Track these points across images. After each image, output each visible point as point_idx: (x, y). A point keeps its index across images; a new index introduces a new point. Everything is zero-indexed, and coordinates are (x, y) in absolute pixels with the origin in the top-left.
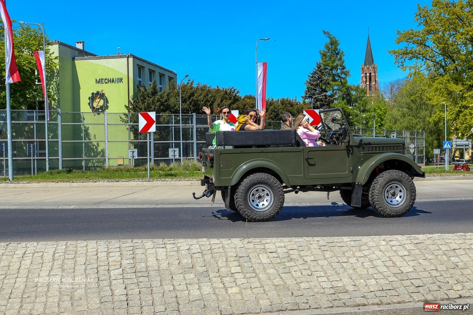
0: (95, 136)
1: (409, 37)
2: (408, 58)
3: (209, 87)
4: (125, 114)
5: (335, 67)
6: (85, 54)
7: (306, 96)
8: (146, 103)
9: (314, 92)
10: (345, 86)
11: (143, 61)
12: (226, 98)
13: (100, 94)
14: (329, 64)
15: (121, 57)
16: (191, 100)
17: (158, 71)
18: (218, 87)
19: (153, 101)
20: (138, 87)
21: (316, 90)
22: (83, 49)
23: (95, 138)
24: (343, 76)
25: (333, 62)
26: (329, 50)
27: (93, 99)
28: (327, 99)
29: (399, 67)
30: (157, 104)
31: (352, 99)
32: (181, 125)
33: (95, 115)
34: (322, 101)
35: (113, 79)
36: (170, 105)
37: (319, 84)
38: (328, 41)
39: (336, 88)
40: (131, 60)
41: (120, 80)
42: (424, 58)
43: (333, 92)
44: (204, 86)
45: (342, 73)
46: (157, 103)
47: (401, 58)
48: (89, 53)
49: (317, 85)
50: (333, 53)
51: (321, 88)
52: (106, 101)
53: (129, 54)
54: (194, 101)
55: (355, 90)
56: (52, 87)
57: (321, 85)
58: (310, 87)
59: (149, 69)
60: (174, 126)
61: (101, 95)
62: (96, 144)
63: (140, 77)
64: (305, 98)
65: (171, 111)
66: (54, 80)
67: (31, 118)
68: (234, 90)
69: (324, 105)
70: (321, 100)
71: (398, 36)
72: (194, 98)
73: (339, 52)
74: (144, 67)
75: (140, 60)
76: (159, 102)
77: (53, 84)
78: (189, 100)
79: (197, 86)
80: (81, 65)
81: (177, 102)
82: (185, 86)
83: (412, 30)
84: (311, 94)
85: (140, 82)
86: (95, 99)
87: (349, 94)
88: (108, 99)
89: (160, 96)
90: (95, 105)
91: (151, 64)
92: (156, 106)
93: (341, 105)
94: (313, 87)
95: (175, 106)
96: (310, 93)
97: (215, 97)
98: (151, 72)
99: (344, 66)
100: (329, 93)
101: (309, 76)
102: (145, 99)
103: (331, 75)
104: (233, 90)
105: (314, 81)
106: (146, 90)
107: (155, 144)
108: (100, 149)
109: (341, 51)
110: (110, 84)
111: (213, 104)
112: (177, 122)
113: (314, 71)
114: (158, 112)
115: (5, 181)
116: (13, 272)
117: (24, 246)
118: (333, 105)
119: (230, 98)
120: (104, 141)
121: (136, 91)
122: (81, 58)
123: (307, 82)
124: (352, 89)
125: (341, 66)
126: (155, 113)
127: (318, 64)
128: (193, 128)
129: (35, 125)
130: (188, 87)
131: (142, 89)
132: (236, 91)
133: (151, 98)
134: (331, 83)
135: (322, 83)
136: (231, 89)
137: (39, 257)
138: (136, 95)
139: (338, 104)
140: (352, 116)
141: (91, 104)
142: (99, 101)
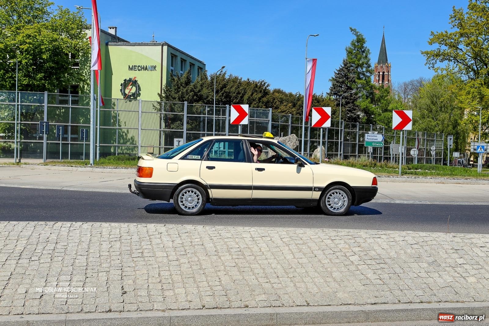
0: (125, 123)
1: (442, 39)
2: (439, 60)
3: (240, 80)
4: (158, 103)
5: (361, 65)
6: (118, 40)
7: (331, 93)
8: (180, 93)
9: (340, 89)
10: (370, 85)
11: (176, 50)
12: (257, 91)
13: (133, 81)
14: (355, 61)
15: (155, 45)
16: (223, 92)
17: (189, 60)
18: (248, 80)
19: (187, 90)
20: (171, 76)
21: (341, 87)
22: (116, 35)
23: (125, 125)
24: (368, 74)
25: (359, 60)
26: (355, 48)
27: (125, 86)
28: (352, 96)
29: (429, 68)
30: (191, 94)
31: (375, 99)
32: (214, 116)
33: (126, 102)
34: (348, 99)
35: (146, 66)
36: (202, 95)
37: (345, 81)
38: (355, 38)
39: (359, 86)
40: (165, 48)
41: (155, 67)
42: (456, 61)
43: (357, 90)
44: (235, 78)
45: (367, 71)
47: (433, 60)
48: (121, 39)
49: (343, 82)
50: (358, 50)
51: (347, 86)
52: (139, 88)
53: (164, 42)
54: (226, 93)
55: (379, 89)
56: (86, 72)
57: (347, 82)
58: (336, 84)
59: (181, 58)
60: (207, 117)
61: (134, 83)
62: (126, 132)
63: (172, 66)
64: (330, 94)
65: (204, 102)
66: (88, 65)
67: (66, 102)
68: (265, 83)
69: (349, 103)
70: (346, 98)
71: (432, 37)
72: (227, 89)
73: (364, 50)
74: (177, 56)
75: (173, 48)
76: (192, 92)
77: (87, 69)
78: (222, 91)
79: (229, 77)
80: (114, 50)
81: (209, 93)
82: (217, 76)
83: (446, 32)
84: (337, 91)
85: (172, 71)
86: (128, 86)
87: (372, 93)
88: (140, 86)
89: (194, 86)
90: (127, 91)
91: (183, 53)
92: (190, 96)
93: (365, 104)
94: (339, 84)
95: (208, 97)
96: (335, 90)
97: (245, 89)
98: (183, 61)
99: (369, 65)
100: (353, 91)
101: (335, 73)
102: (179, 88)
103: (356, 72)
104: (263, 83)
105: (340, 79)
106: (179, 79)
107: (187, 133)
108: (129, 136)
109: (367, 50)
110: (143, 72)
111: (243, 97)
112: (210, 112)
113: (340, 68)
114: (191, 102)
115: (86, 165)
116: (259, 254)
117: (243, 230)
118: (357, 103)
119: (261, 92)
120: (137, 129)
121: (169, 80)
122: (114, 43)
123: (333, 78)
124: (375, 88)
125: (366, 64)
126: (248, 105)
127: (344, 61)
128: (225, 120)
129: (70, 109)
130: (220, 78)
131: (176, 79)
132: (266, 84)
133: (185, 88)
134: (357, 80)
135: (349, 80)
136: (262, 82)
137: (270, 241)
138: (168, 84)
139: (362, 103)
140: (374, 115)
141: (123, 91)
142: (132, 88)
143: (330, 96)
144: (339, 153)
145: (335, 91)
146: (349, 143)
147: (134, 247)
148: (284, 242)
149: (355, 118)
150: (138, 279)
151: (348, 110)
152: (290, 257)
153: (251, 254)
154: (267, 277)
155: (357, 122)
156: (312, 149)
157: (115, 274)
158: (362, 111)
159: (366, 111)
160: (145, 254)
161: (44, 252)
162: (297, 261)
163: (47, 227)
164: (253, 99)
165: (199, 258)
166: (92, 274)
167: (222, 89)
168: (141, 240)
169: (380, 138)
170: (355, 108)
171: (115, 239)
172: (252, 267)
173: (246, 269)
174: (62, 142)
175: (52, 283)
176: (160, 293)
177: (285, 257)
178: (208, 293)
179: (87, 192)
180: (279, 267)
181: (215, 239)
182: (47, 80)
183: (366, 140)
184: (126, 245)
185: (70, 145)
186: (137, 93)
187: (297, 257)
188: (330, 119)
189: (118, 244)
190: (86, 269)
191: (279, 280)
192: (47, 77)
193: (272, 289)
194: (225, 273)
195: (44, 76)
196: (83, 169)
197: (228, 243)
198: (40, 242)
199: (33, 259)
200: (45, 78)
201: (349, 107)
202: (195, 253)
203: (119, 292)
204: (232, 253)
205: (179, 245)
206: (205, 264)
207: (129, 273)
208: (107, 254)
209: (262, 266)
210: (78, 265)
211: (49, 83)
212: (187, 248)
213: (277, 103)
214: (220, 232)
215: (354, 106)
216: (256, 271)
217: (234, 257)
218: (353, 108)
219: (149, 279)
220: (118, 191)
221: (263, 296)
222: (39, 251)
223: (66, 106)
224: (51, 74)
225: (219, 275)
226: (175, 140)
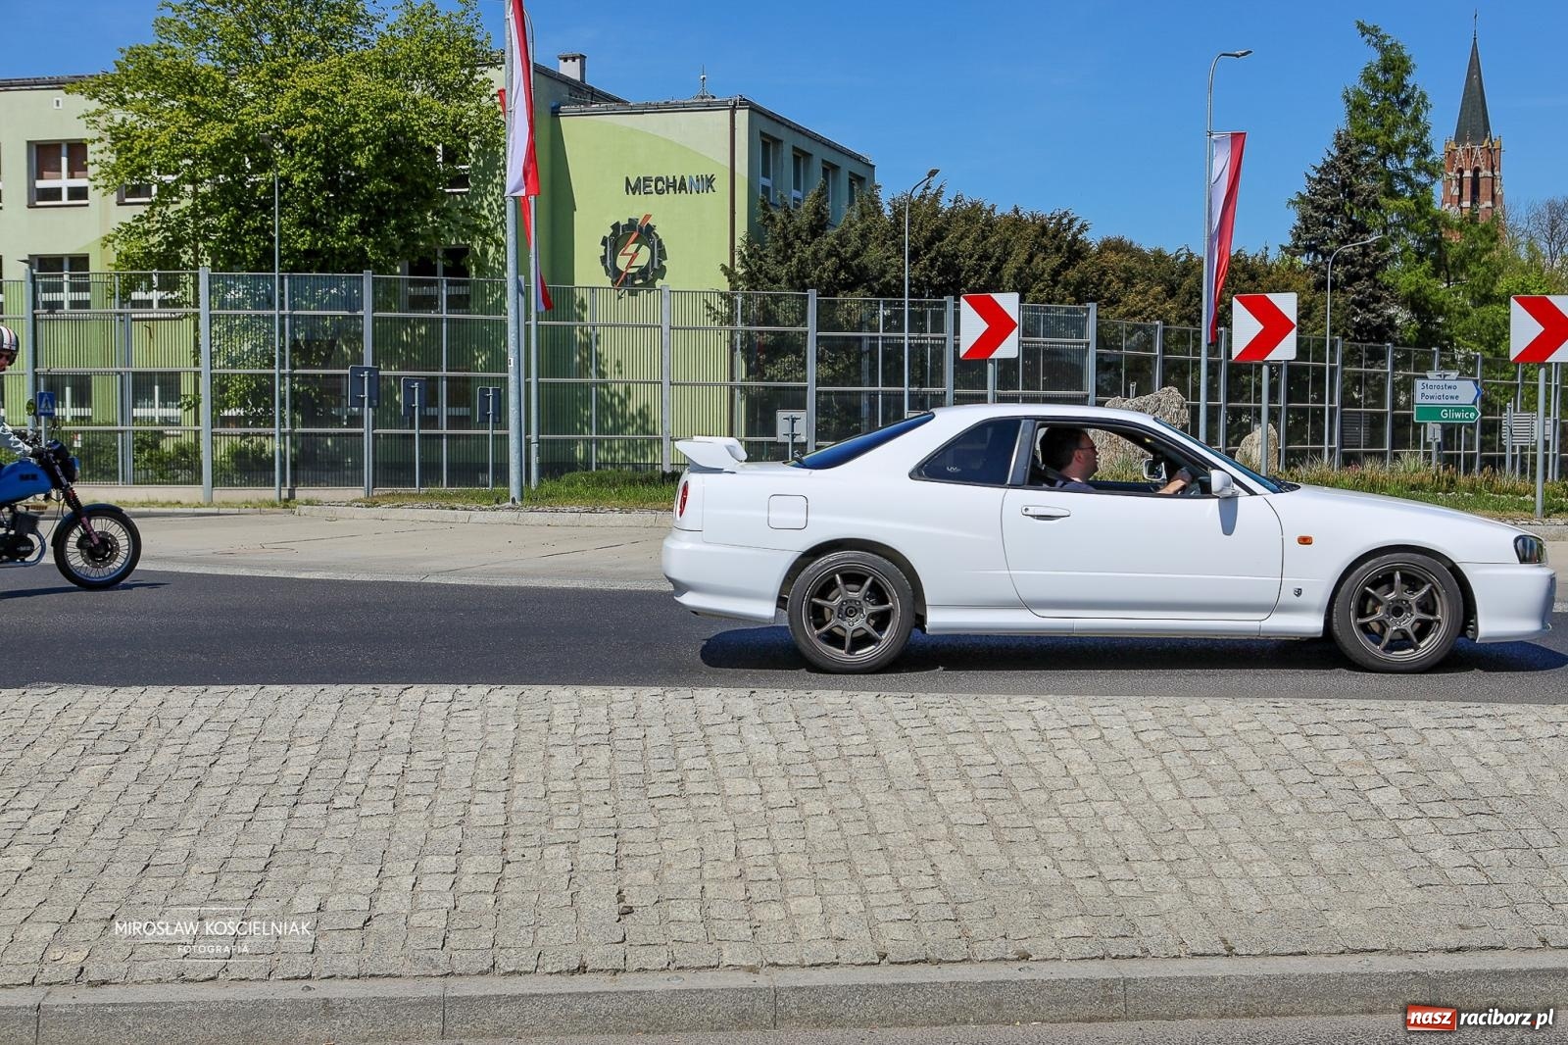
0: (619, 364)
3: (989, 212)
4: (723, 295)
5: (1397, 147)
6: (589, 96)
7: (1297, 247)
8: (795, 261)
9: (1325, 232)
10: (1428, 213)
11: (778, 122)
12: (1045, 247)
13: (640, 229)
14: (1377, 136)
15: (709, 107)
16: (933, 254)
17: (819, 154)
18: (1016, 211)
19: (815, 253)
20: (765, 207)
21: (1331, 225)
22: (583, 80)
23: (621, 372)
24: (1423, 178)
25: (1390, 133)
26: (1375, 90)
27: (616, 245)
28: (1368, 255)
30: (828, 264)
31: (1449, 261)
32: (906, 334)
33: (620, 298)
34: (1353, 263)
35: (683, 178)
36: (866, 267)
37: (1344, 204)
38: (1376, 57)
39: (1393, 218)
40: (743, 116)
41: (710, 181)
43: (1385, 232)
44: (974, 206)
45: (1419, 168)
46: (827, 260)
48: (599, 92)
49: (1336, 209)
50: (1388, 99)
51: (1350, 221)
52: (659, 252)
53: (738, 99)
54: (944, 257)
55: (1460, 227)
56: (490, 204)
57: (1351, 209)
58: (1311, 216)
59: (794, 148)
60: (883, 338)
61: (643, 232)
62: (622, 393)
63: (766, 174)
64: (1292, 251)
65: (870, 289)
66: (497, 180)
67: (430, 303)
68: (1071, 222)
69: (1357, 277)
70: (1348, 260)
72: (946, 246)
73: (1410, 97)
74: (781, 141)
75: (768, 117)
76: (834, 259)
77: (493, 193)
78: (929, 251)
79: (952, 205)
80: (579, 131)
81: (888, 258)
82: (913, 204)
84: (1315, 239)
85: (766, 190)
86: (625, 245)
87: (1436, 243)
88: (664, 243)
89: (839, 237)
90: (622, 263)
91: (800, 132)
92: (825, 269)
93: (1414, 279)
94: (1322, 216)
95: (885, 272)
96: (1310, 236)
97: (1006, 244)
98: (801, 157)
99: (1425, 146)
100: (1372, 239)
101: (1309, 177)
102: (790, 245)
103: (1381, 173)
104: (1065, 221)
105: (1326, 197)
106: (789, 216)
107: (818, 393)
108: (633, 408)
109: (1416, 95)
110: (671, 196)
111: (1001, 268)
112: (894, 322)
113: (1325, 162)
114: (828, 290)
115: (497, 502)
116: (1061, 783)
117: (1009, 707)
118: (1385, 278)
119: (1058, 249)
120: (658, 383)
121: (758, 219)
122: (578, 108)
123: (1302, 197)
124: (1448, 226)
125: (1415, 144)
126: (1016, 296)
127: (1339, 137)
128: (944, 346)
129: (445, 325)
130: (924, 209)
131: (779, 215)
132: (1076, 225)
133: (809, 244)
134: (1383, 201)
135: (1355, 201)
136: (1061, 218)
137: (1098, 742)
138: (755, 233)
139: (1403, 276)
140: (1446, 314)
141: (608, 261)
142: (637, 251)
143: (1294, 255)
144: (1326, 446)
145: (1308, 239)
146: (1360, 412)
147: (655, 765)
148: (1144, 745)
149: (1380, 326)
150: (670, 866)
151: (1354, 301)
152: (1165, 793)
153: (1037, 785)
154: (1090, 861)
155: (1384, 342)
156: (1236, 437)
157: (596, 851)
158: (1403, 303)
159: (1417, 303)
160: (691, 788)
161: (373, 781)
162: (1188, 806)
163: (380, 703)
164: (1034, 274)
165: (864, 800)
166: (522, 851)
167: (929, 244)
168: (675, 742)
169: (1466, 392)
170: (1378, 293)
171: (595, 739)
172: (1038, 827)
173: (1019, 835)
174: (422, 431)
175: (398, 879)
176: (741, 912)
177: (1149, 795)
178: (897, 913)
179: (502, 589)
180: (1128, 826)
181: (916, 735)
182: (370, 236)
183: (1418, 399)
184: (630, 756)
185: (445, 440)
186: (656, 266)
187: (1189, 794)
188: (1294, 332)
189: (603, 757)
190: (505, 836)
191: (1130, 869)
192: (371, 223)
193: (1108, 900)
194: (951, 847)
195: (362, 222)
196: (490, 516)
197: (959, 747)
198: (359, 748)
199: (338, 803)
200: (364, 228)
201: (1359, 293)
202: (852, 780)
203: (610, 907)
204: (974, 781)
205: (799, 757)
206: (884, 817)
207: (641, 849)
208: (570, 785)
209: (1073, 824)
210: (479, 824)
211: (376, 245)
212: (823, 765)
213: (1115, 286)
214: (932, 712)
215: (1374, 288)
216: (1054, 841)
217: (979, 794)
218: (1371, 294)
219: (705, 867)
220: (599, 585)
221: (1080, 921)
222: (357, 779)
223: (433, 315)
224: (381, 212)
225: (933, 852)
226: (782, 416)
